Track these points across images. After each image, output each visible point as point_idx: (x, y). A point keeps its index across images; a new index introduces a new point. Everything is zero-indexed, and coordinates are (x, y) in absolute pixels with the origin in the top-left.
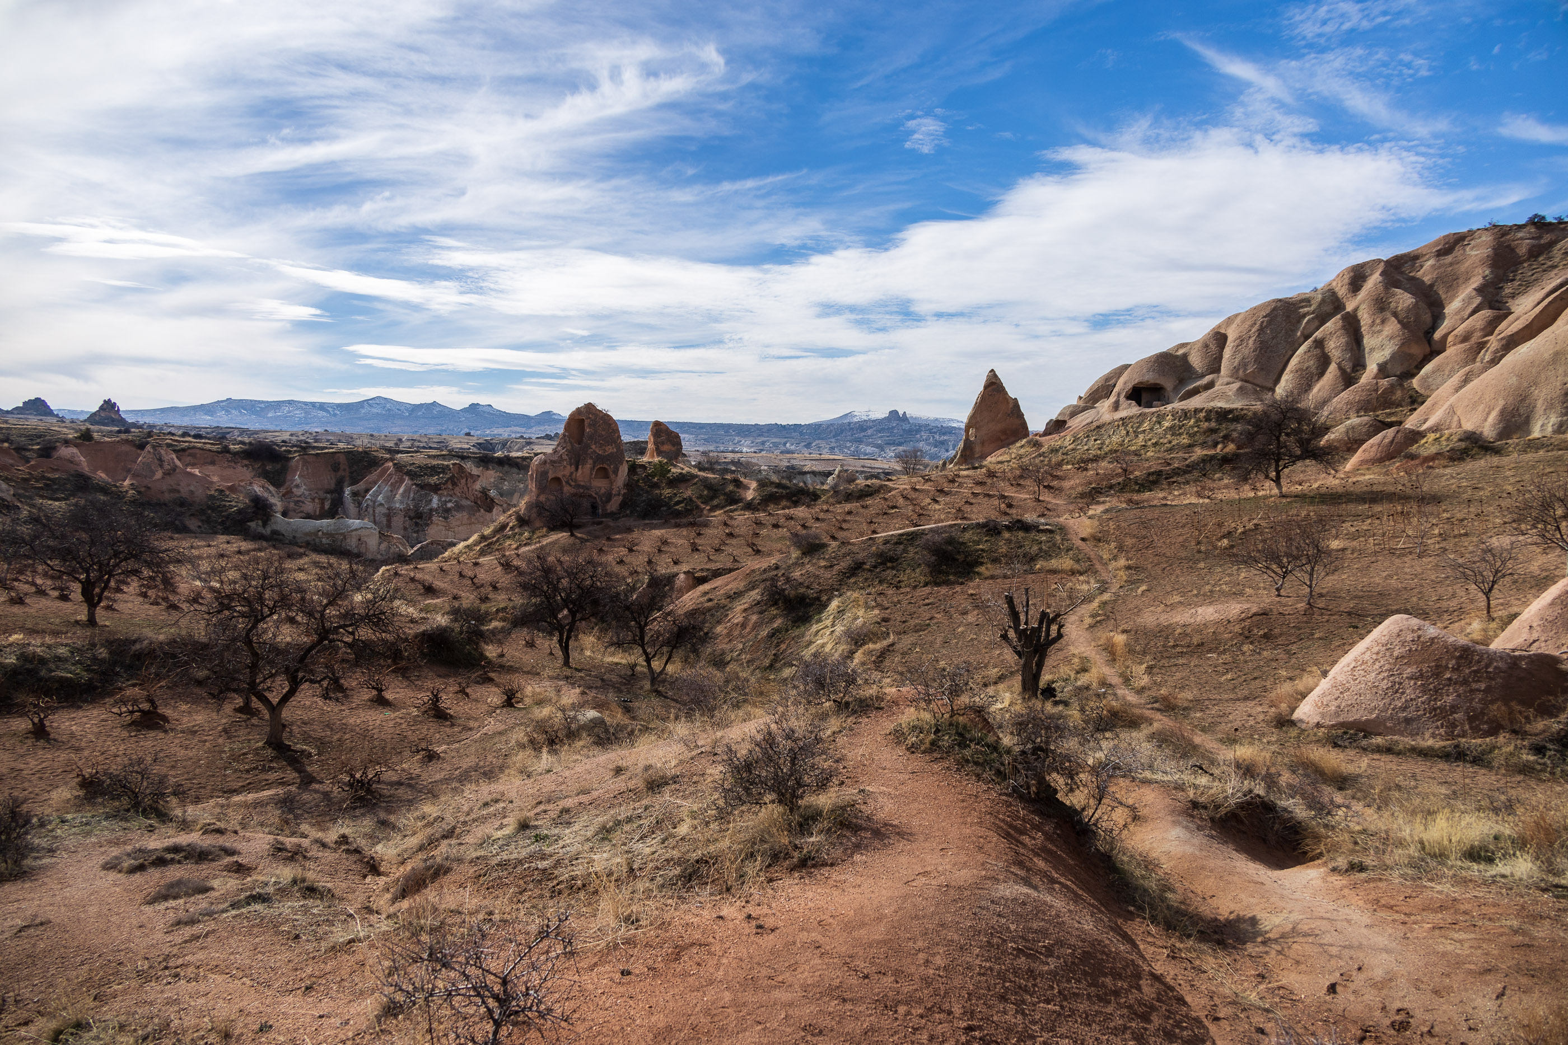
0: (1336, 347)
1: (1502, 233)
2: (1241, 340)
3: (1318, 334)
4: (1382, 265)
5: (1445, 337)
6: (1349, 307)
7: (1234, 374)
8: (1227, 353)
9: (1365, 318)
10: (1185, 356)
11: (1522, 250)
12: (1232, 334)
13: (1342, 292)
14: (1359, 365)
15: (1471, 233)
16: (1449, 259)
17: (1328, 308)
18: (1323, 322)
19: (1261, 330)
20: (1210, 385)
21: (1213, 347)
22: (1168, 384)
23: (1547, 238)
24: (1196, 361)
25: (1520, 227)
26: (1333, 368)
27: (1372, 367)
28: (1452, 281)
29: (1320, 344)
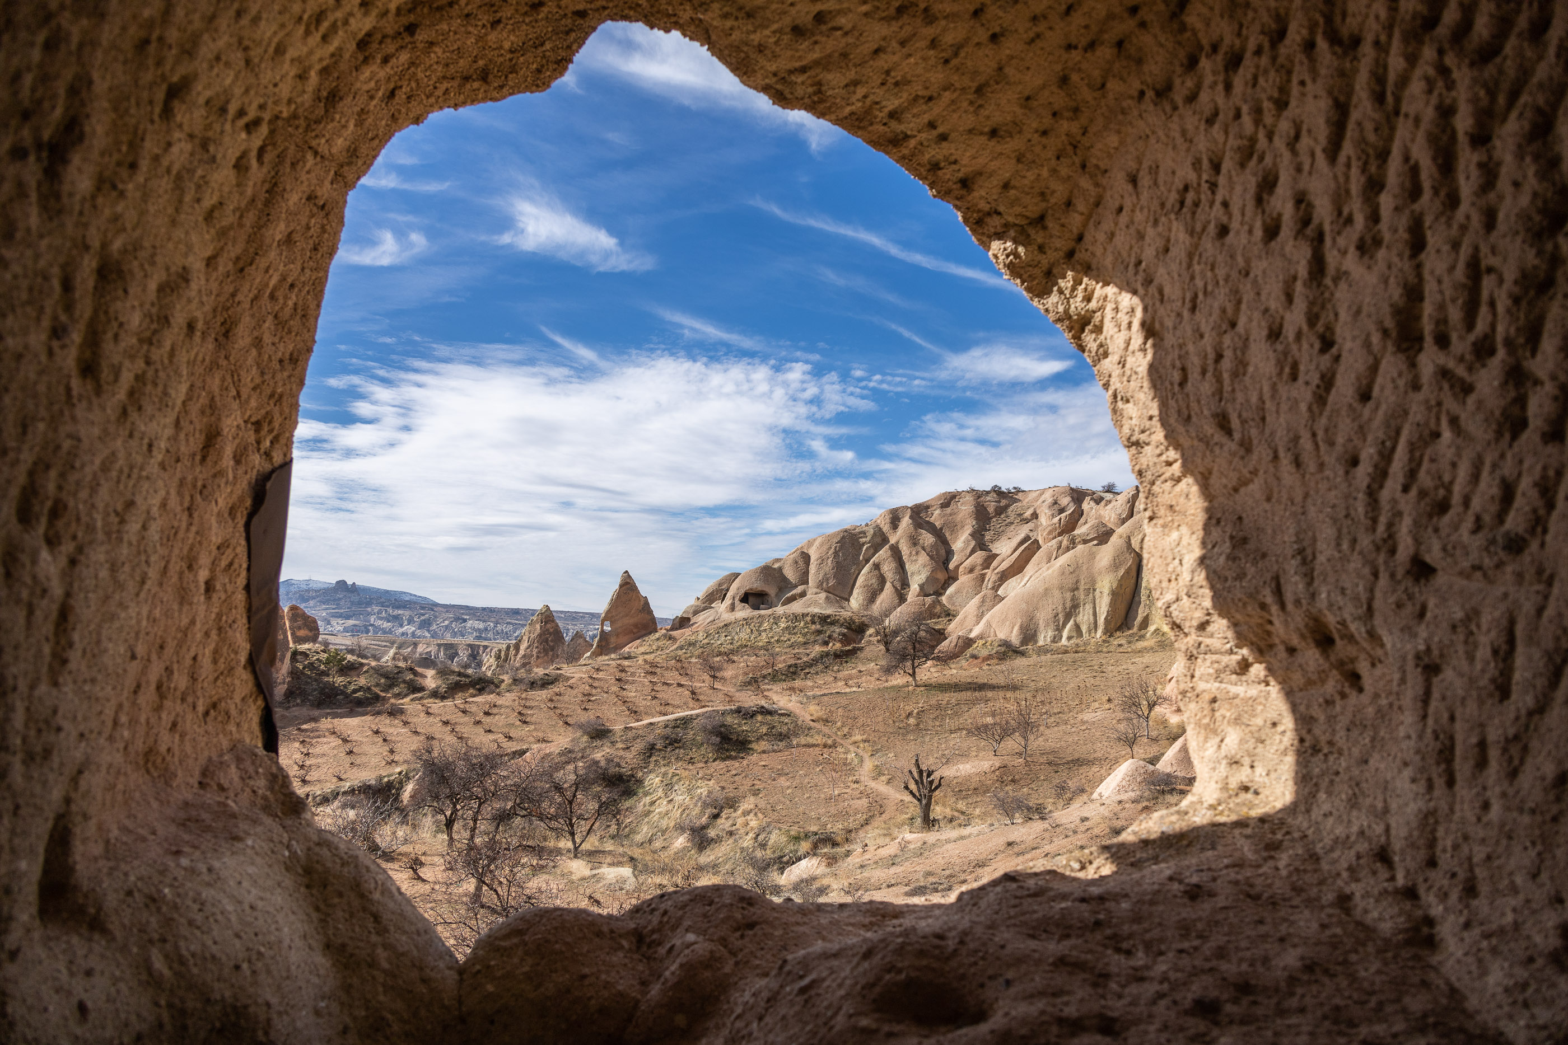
0: (888, 569)
1: (978, 495)
2: (822, 560)
3: (875, 559)
4: (909, 512)
5: (957, 567)
6: (893, 540)
7: (820, 585)
8: (813, 569)
9: (905, 549)
10: (780, 569)
11: (991, 509)
12: (814, 554)
13: (886, 528)
14: (905, 584)
15: (959, 493)
16: (948, 510)
17: (878, 540)
18: (876, 551)
19: (836, 553)
20: (803, 594)
21: (801, 563)
22: (772, 591)
23: (1003, 502)
24: (790, 574)
25: (988, 493)
26: (888, 585)
27: (914, 587)
28: (955, 527)
29: (877, 566)
